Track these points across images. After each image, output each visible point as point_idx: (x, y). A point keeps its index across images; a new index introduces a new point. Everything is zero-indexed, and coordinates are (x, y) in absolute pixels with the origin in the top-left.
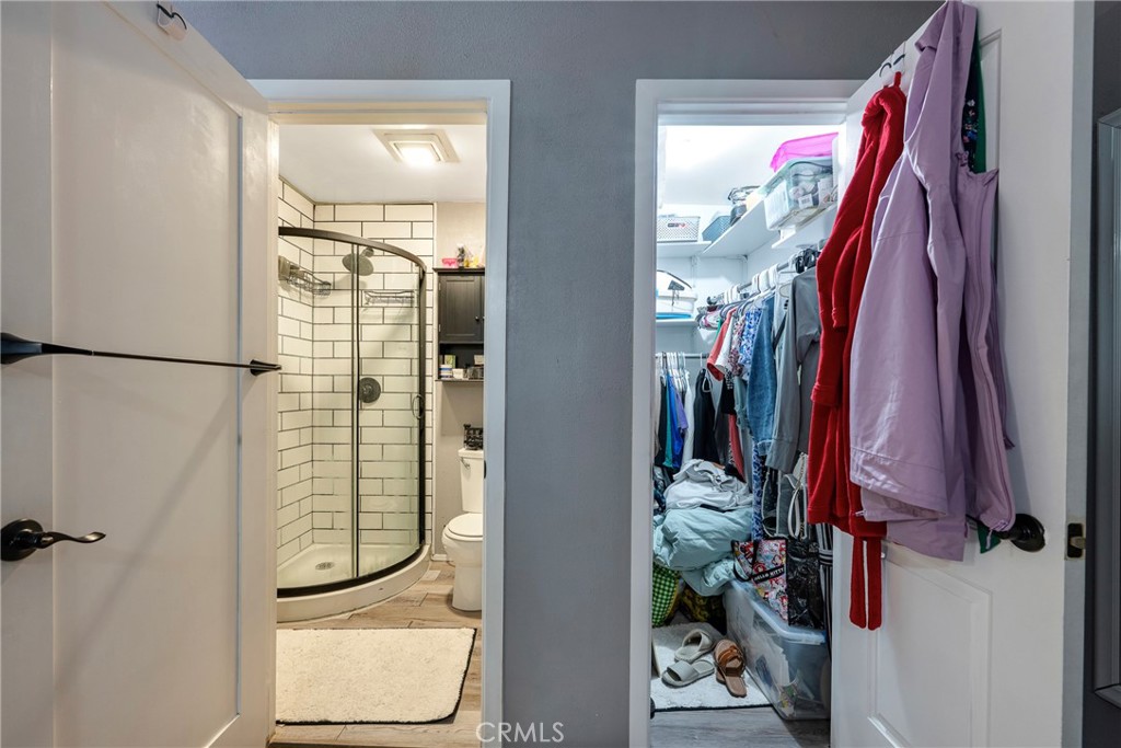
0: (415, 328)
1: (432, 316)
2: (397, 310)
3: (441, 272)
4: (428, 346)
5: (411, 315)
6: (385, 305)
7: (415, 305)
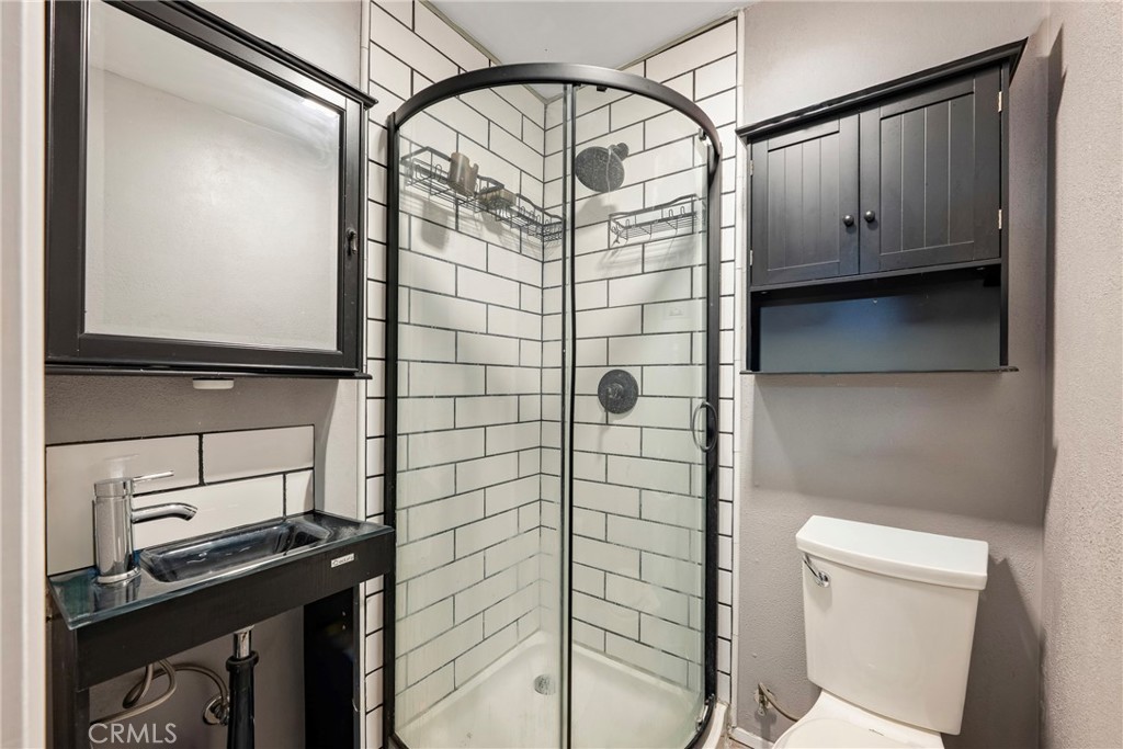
0: (700, 273)
1: (734, 245)
2: (667, 243)
3: (752, 136)
4: (726, 304)
5: (689, 250)
6: (646, 237)
7: (700, 226)
